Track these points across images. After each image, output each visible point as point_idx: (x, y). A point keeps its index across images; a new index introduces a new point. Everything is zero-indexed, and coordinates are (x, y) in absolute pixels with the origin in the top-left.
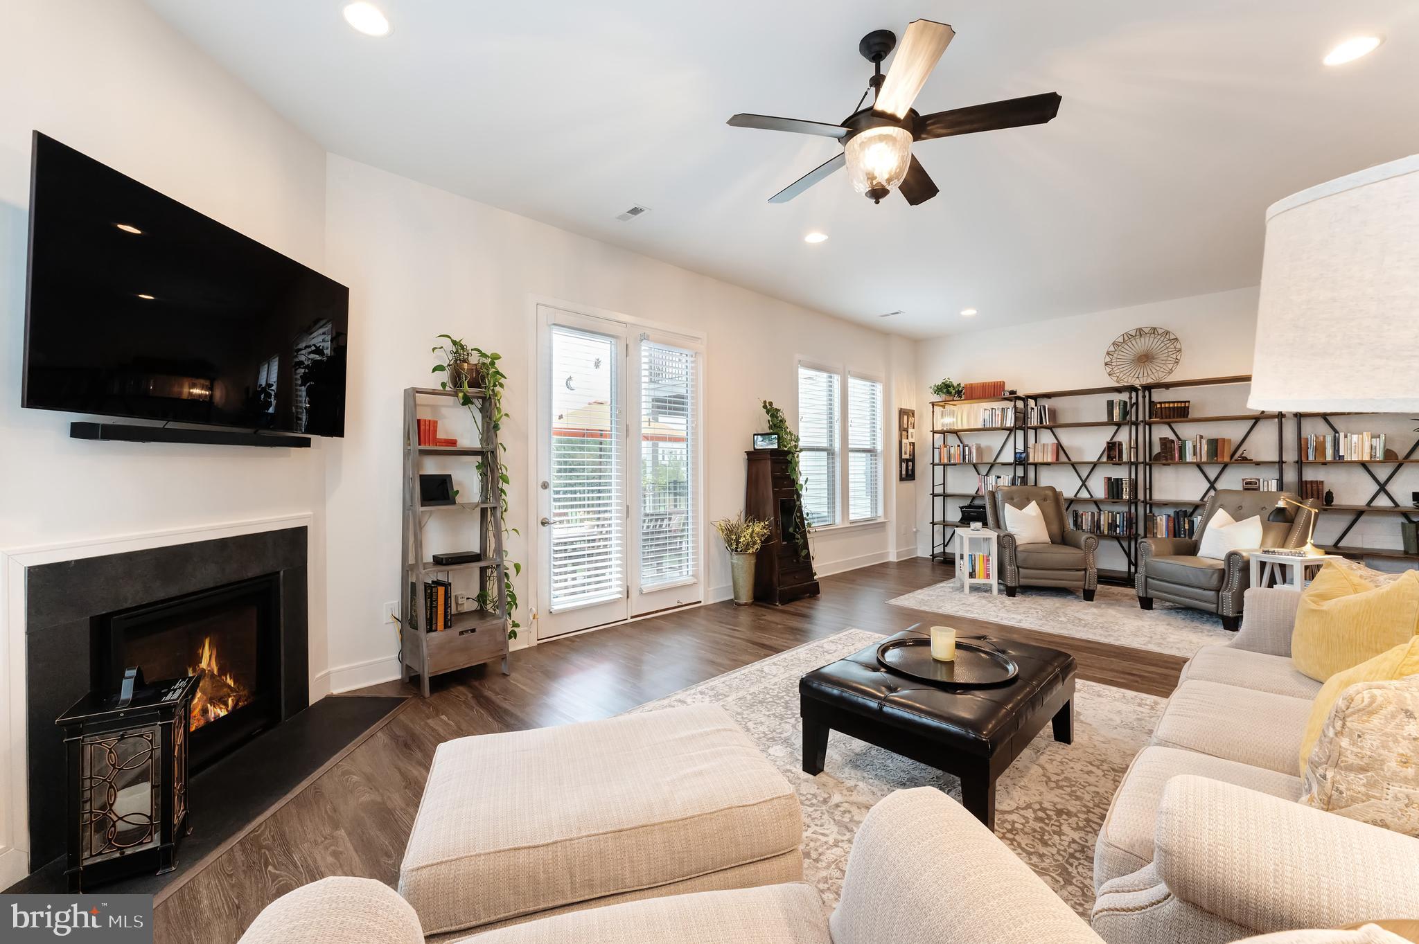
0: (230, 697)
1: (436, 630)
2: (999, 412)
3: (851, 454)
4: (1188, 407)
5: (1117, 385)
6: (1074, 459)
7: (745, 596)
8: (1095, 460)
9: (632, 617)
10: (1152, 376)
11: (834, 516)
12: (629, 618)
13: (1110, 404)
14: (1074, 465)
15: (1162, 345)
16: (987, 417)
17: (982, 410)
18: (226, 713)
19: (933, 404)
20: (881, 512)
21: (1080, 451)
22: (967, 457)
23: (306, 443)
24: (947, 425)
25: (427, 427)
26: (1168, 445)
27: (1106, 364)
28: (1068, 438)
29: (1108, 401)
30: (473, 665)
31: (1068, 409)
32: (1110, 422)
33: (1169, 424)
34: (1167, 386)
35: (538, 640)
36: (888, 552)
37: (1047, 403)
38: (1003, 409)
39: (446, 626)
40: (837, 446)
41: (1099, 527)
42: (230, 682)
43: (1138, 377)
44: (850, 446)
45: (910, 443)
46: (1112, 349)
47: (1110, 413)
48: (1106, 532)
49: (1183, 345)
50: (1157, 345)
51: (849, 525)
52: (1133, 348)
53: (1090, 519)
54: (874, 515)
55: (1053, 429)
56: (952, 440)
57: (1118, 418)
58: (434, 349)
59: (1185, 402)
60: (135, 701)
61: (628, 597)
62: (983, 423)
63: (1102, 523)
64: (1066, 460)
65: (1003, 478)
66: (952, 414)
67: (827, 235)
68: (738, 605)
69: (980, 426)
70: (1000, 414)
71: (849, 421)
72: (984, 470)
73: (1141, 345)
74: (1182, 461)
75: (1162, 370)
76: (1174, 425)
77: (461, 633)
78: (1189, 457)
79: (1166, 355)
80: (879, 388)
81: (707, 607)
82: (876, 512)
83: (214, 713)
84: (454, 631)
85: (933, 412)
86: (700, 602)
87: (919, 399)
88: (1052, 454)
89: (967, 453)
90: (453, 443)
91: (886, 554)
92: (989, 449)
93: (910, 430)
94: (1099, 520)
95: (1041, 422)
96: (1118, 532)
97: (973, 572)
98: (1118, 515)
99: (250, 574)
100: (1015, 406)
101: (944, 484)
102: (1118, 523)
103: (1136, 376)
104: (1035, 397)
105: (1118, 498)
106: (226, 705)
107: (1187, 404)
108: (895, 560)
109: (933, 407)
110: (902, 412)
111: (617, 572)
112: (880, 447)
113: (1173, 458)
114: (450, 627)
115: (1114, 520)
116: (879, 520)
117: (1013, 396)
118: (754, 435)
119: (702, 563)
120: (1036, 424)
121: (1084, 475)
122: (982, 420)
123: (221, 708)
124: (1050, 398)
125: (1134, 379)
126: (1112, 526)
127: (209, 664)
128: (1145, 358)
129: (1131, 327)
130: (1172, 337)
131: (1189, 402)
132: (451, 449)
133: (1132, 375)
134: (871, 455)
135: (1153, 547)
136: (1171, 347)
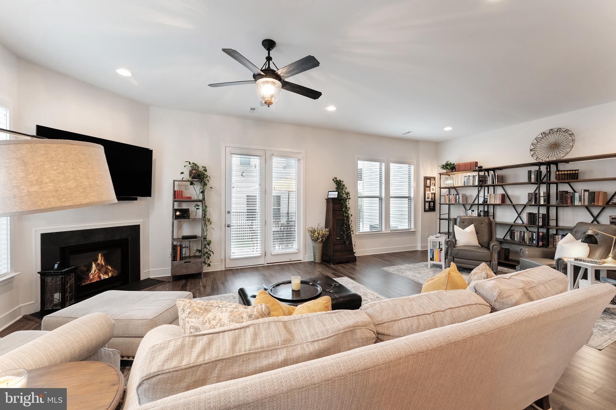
0: (110, 272)
1: (177, 261)
2: (471, 178)
3: (391, 199)
4: (578, 173)
5: (535, 161)
6: (514, 203)
7: (318, 260)
8: (525, 203)
9: (267, 264)
10: (557, 156)
11: (382, 227)
12: (266, 264)
13: (530, 172)
14: (514, 206)
15: (564, 137)
16: (466, 181)
17: (463, 177)
18: (108, 277)
19: (440, 174)
20: (412, 226)
21: (518, 198)
22: (457, 200)
23: (136, 199)
24: (448, 184)
25: (178, 193)
26: (564, 195)
27: (531, 150)
28: (512, 191)
29: (528, 171)
30: (189, 273)
31: (511, 175)
32: (530, 183)
33: (569, 183)
34: (567, 161)
35: (225, 268)
36: (418, 246)
37: (498, 173)
38: (474, 176)
39: (180, 260)
40: (383, 195)
41: (524, 240)
42: (110, 268)
43: (548, 157)
44: (391, 195)
45: (432, 193)
46: (535, 141)
47: (530, 177)
48: (528, 242)
49: (576, 138)
50: (561, 139)
51: (390, 232)
52: (547, 140)
53: (519, 235)
54: (409, 227)
55: (503, 186)
56: (453, 192)
57: (534, 180)
58: (185, 166)
59: (575, 170)
60: (58, 269)
61: (265, 256)
62: (464, 183)
63: (526, 237)
64: (510, 203)
65: (475, 212)
66: (453, 179)
67: (336, 107)
68: (315, 263)
69: (463, 185)
70: (472, 178)
71: (391, 183)
72: (468, 207)
73: (552, 139)
74: (573, 205)
75: (563, 152)
76: (572, 184)
77: (185, 262)
78: (577, 203)
79: (566, 143)
80: (412, 167)
81: (304, 263)
82: (411, 226)
83: (104, 277)
84: (183, 262)
85: (440, 178)
86: (301, 260)
87: (434, 171)
88: (499, 200)
89: (457, 199)
90: (190, 198)
91: (416, 246)
92: (471, 196)
93: (431, 187)
94: (524, 236)
95: (493, 183)
96: (534, 243)
97: (432, 258)
98: (534, 234)
99: (116, 239)
100: (479, 175)
101: (449, 214)
102: (534, 238)
103: (547, 156)
104: (494, 170)
105: (534, 225)
106: (109, 275)
107: (577, 172)
108: (420, 250)
109: (440, 176)
110: (426, 179)
111: (260, 246)
112: (412, 195)
113: (566, 203)
114: (182, 260)
115: (532, 236)
116: (412, 230)
117: (481, 169)
118: (329, 192)
119: (302, 244)
120: (490, 184)
121: (519, 211)
122: (463, 182)
123: (106, 276)
124: (502, 169)
125: (546, 158)
126: (531, 239)
127: (101, 262)
128: (555, 146)
129: (546, 129)
130: (571, 133)
131: (578, 170)
132: (189, 200)
133: (545, 156)
134: (408, 199)
135: (527, 252)
136: (569, 138)
